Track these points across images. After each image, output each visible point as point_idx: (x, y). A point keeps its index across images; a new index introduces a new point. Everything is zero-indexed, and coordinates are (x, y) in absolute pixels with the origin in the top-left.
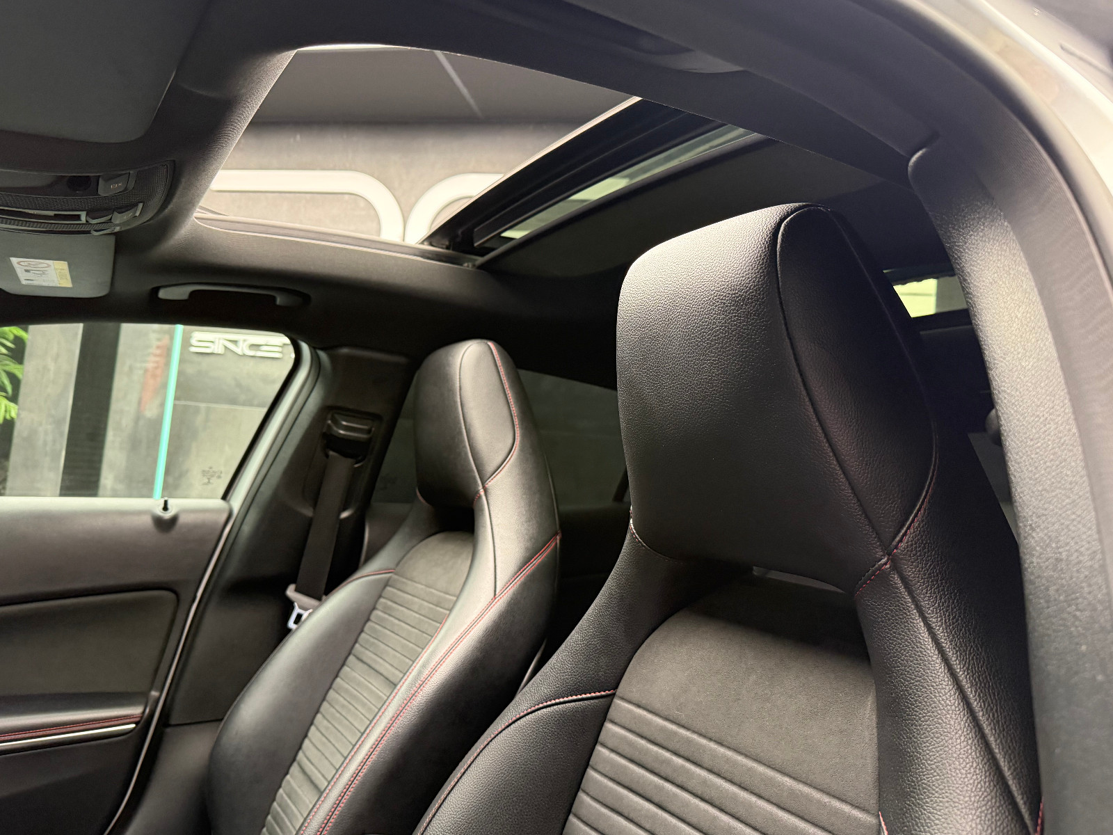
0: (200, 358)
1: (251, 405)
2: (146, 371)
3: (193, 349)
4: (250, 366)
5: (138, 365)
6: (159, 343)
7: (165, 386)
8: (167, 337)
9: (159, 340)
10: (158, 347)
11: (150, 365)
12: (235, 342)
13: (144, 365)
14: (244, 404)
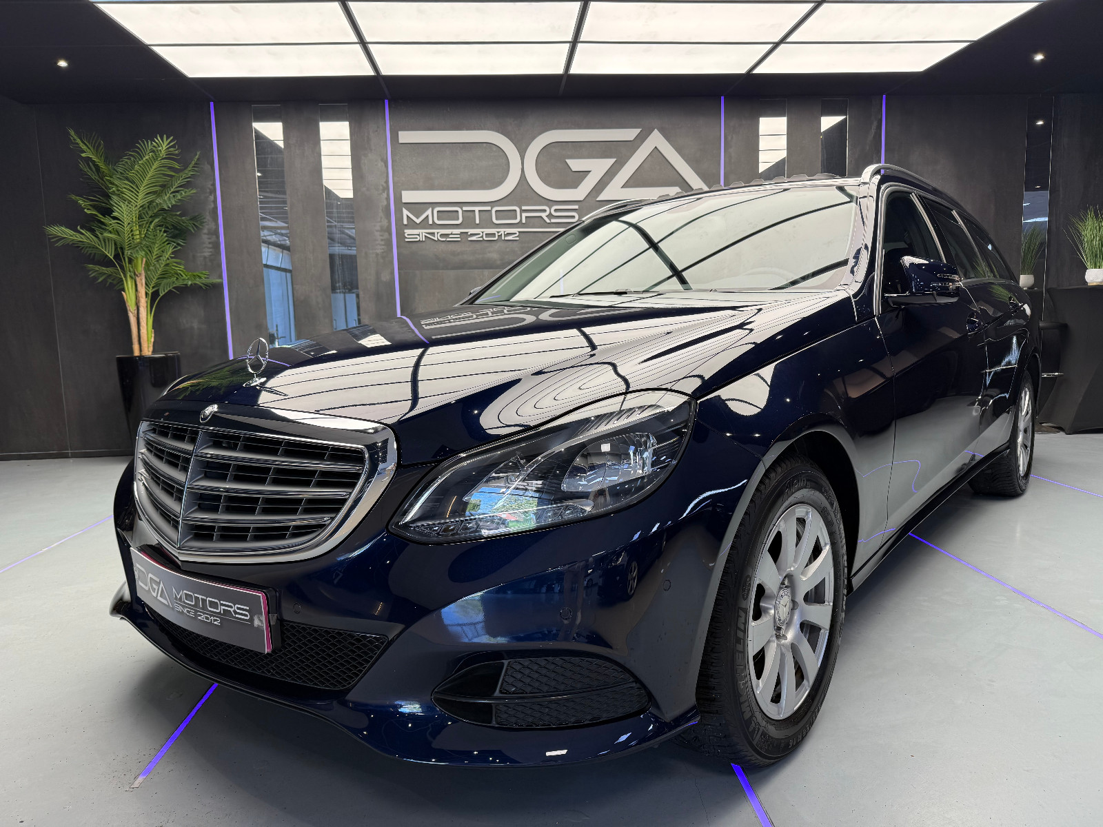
0: (411, 244)
1: (448, 269)
2: (377, 254)
3: (407, 240)
4: (443, 246)
5: (371, 251)
6: (382, 238)
7: (392, 262)
8: (387, 234)
9: (381, 236)
10: (382, 240)
11: (379, 251)
12: (433, 234)
13: (376, 251)
14: (443, 269)
